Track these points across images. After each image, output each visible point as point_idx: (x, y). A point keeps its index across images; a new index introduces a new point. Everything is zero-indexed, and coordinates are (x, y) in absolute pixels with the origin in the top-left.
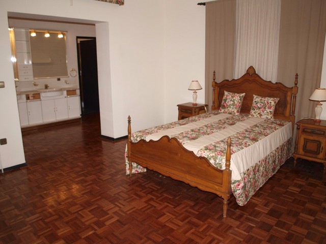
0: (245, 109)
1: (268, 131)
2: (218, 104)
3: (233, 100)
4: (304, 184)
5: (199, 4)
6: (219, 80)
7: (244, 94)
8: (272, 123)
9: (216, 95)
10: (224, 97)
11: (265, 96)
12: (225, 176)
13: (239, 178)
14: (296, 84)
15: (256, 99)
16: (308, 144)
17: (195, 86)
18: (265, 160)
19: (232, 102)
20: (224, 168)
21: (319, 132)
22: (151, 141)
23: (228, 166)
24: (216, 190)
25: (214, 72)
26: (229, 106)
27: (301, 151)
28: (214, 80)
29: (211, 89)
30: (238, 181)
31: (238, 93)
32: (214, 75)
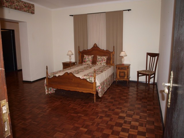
0: (94, 62)
1: (106, 69)
2: (81, 61)
3: (89, 59)
4: (121, 88)
5: (70, 15)
6: (81, 50)
7: (93, 56)
8: (106, 66)
9: (80, 57)
10: (84, 58)
11: (102, 56)
12: (94, 85)
13: (99, 85)
14: (114, 50)
15: (98, 57)
16: (121, 73)
17: (70, 53)
18: (106, 80)
19: (88, 60)
20: (93, 81)
21: (124, 68)
22: (59, 76)
23: (95, 80)
24: (91, 91)
25: (79, 47)
26: (87, 61)
27: (118, 77)
28: (79, 50)
29: (78, 54)
30: (99, 86)
31: (90, 55)
32: (79, 48)
